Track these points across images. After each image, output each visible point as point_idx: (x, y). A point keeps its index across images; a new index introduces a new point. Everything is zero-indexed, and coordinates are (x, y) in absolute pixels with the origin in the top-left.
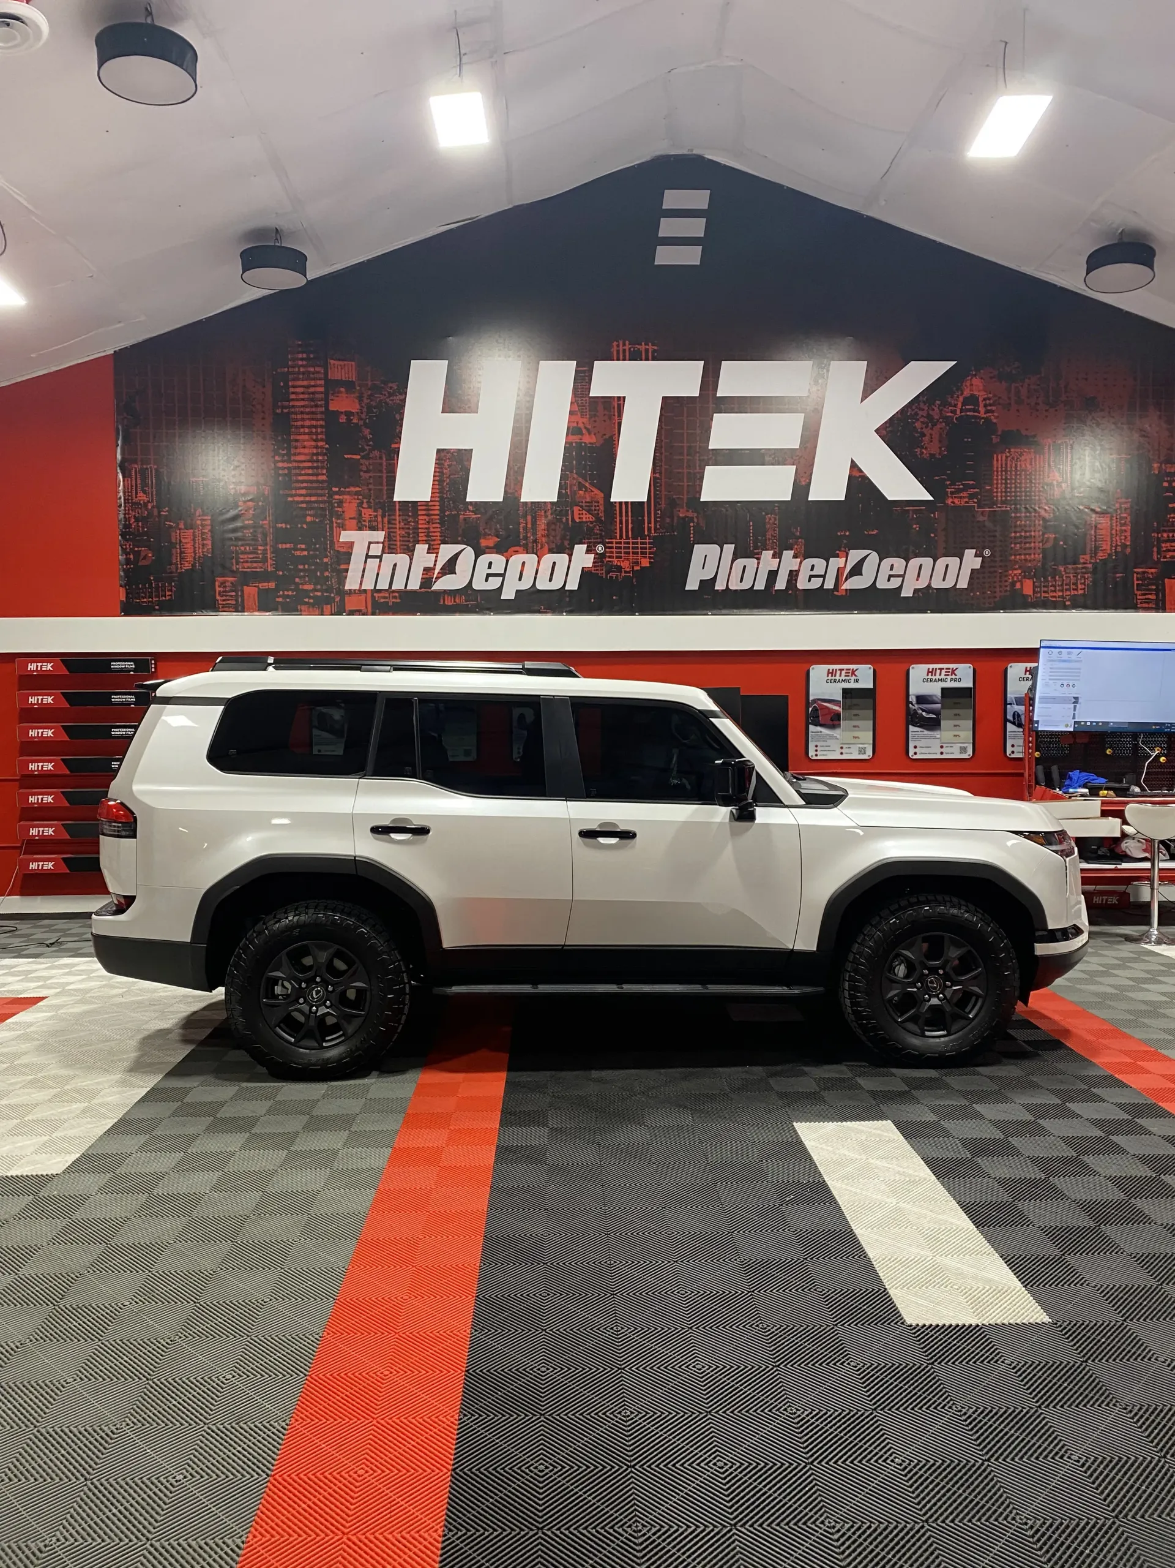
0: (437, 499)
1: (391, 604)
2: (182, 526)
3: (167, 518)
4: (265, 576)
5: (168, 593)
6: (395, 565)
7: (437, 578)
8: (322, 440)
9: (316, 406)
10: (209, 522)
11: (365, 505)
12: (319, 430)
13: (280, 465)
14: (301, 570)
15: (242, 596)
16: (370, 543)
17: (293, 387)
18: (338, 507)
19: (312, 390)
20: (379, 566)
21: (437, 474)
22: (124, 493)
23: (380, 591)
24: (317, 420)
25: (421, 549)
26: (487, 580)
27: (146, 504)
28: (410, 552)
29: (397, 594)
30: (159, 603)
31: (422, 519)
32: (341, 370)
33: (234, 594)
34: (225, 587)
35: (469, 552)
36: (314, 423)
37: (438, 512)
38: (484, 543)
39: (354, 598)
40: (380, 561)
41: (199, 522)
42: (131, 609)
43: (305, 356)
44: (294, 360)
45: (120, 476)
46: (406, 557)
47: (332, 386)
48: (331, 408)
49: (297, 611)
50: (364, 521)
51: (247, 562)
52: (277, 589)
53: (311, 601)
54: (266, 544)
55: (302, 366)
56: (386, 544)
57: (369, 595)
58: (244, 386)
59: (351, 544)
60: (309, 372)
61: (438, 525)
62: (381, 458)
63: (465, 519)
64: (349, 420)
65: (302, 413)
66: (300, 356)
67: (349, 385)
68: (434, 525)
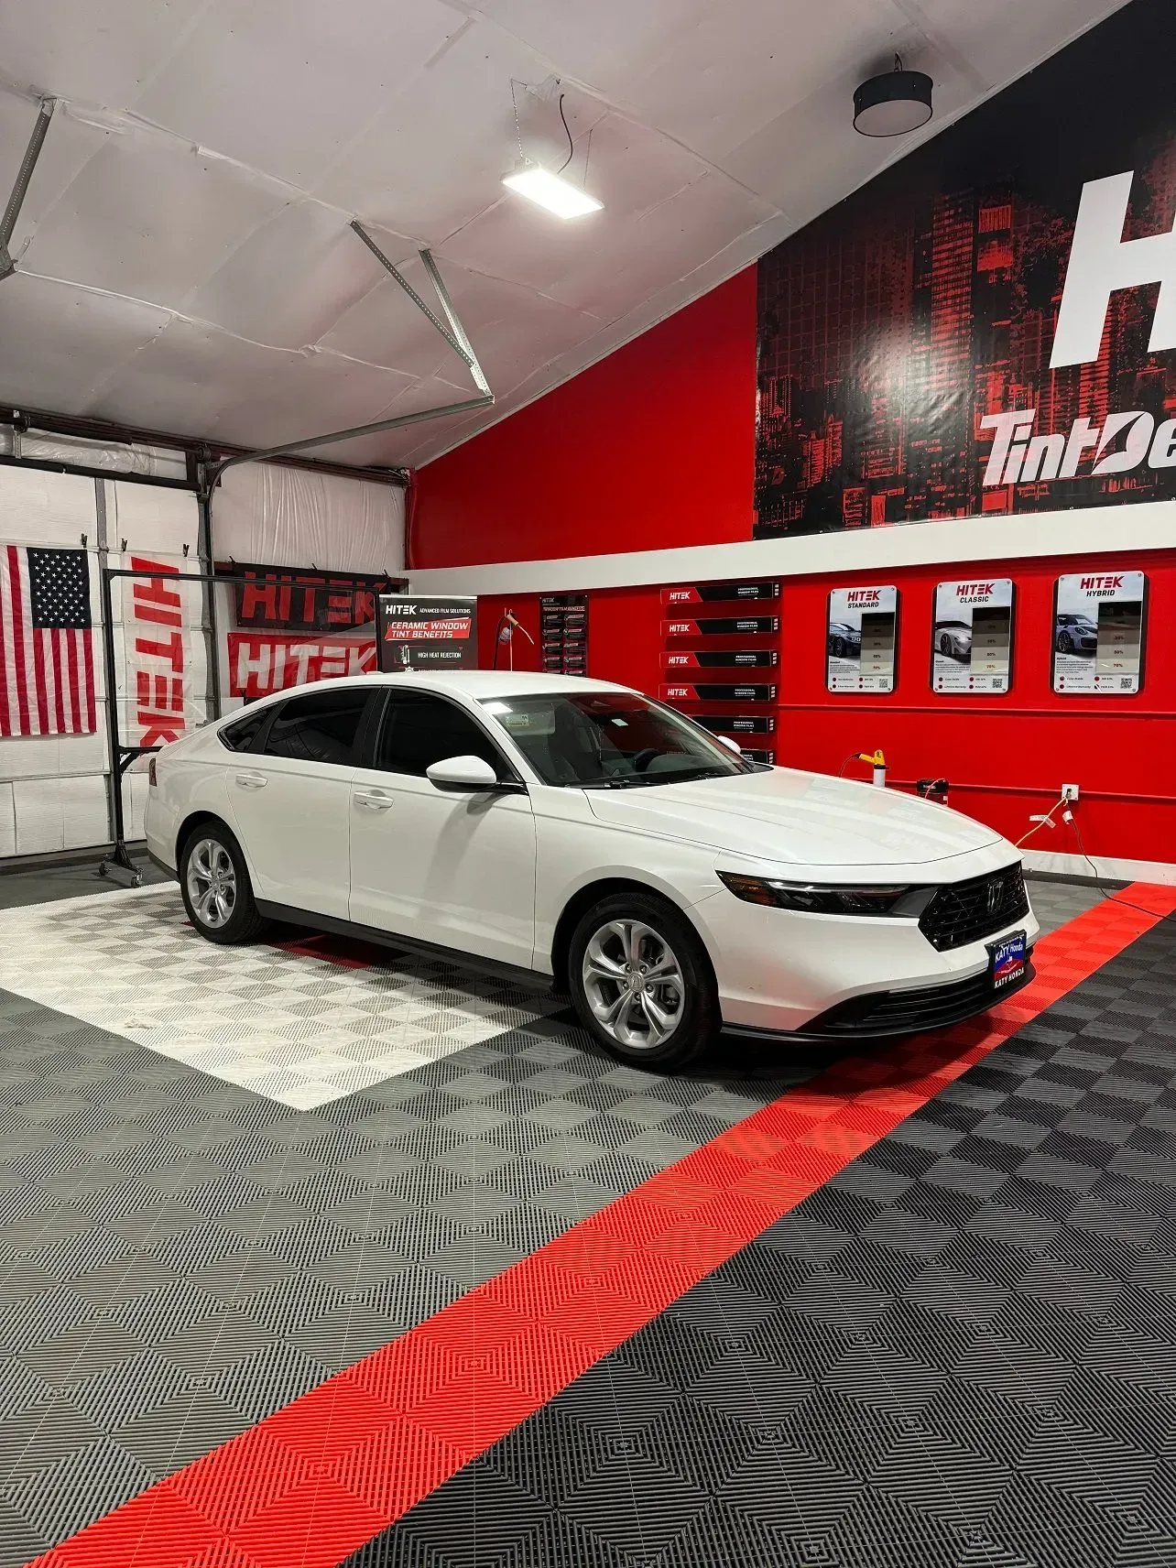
0: (1108, 356)
1: (1037, 498)
2: (814, 436)
3: (799, 431)
4: (895, 481)
5: (797, 512)
6: (1046, 449)
7: (1100, 459)
8: (966, 310)
9: (962, 271)
10: (840, 428)
11: (1013, 380)
12: (964, 299)
13: (917, 350)
14: (933, 470)
15: (870, 507)
16: (1016, 426)
17: (937, 253)
18: (981, 387)
19: (958, 251)
20: (1026, 453)
21: (1110, 324)
22: (761, 409)
23: (1025, 484)
24: (964, 286)
25: (1081, 424)
26: (1169, 454)
27: (781, 418)
28: (1066, 430)
29: (1045, 486)
30: (790, 524)
31: (1085, 384)
32: (994, 218)
33: (861, 505)
34: (853, 498)
35: (1147, 419)
36: (959, 291)
37: (1106, 373)
38: (1168, 404)
39: (996, 494)
40: (1028, 447)
41: (830, 430)
42: (764, 532)
43: (952, 212)
44: (939, 220)
45: (758, 392)
46: (1059, 438)
47: (981, 242)
48: (980, 269)
49: (926, 517)
50: (1012, 400)
51: (876, 467)
52: (907, 494)
53: (943, 504)
54: (898, 445)
55: (949, 225)
56: (1036, 425)
57: (1012, 489)
58: (883, 265)
59: (993, 431)
60: (955, 231)
61: (1106, 390)
62: (1036, 317)
63: (1144, 377)
64: (1000, 279)
65: (946, 282)
66: (947, 214)
67: (1002, 235)
68: (1102, 391)
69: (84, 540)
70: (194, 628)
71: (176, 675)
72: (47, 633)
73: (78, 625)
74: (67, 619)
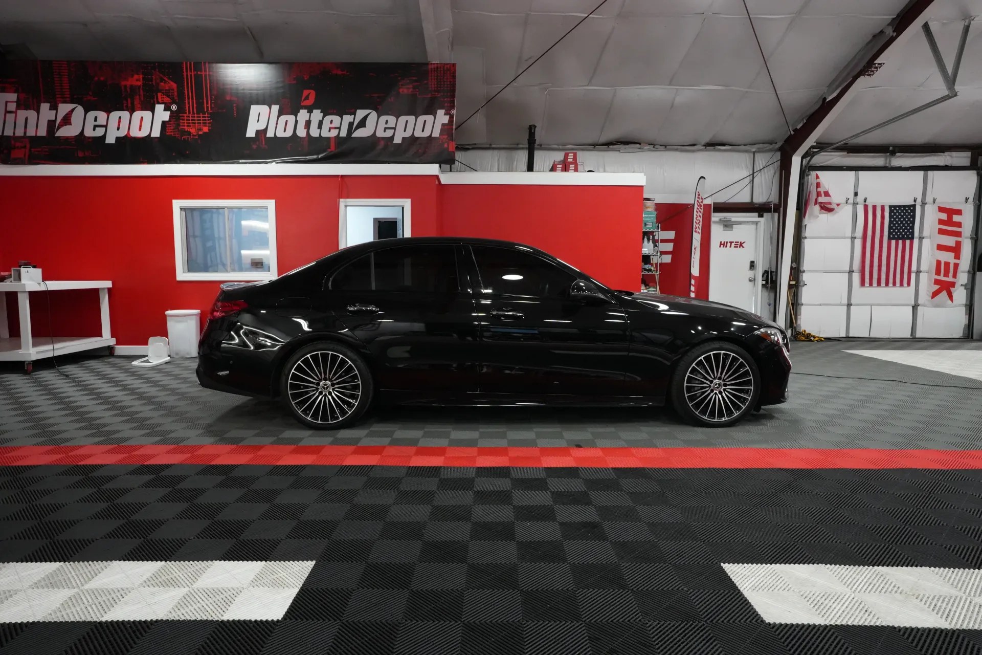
69: (915, 201)
70: (966, 238)
71: (957, 261)
72: (893, 242)
73: (908, 238)
74: (903, 236)
